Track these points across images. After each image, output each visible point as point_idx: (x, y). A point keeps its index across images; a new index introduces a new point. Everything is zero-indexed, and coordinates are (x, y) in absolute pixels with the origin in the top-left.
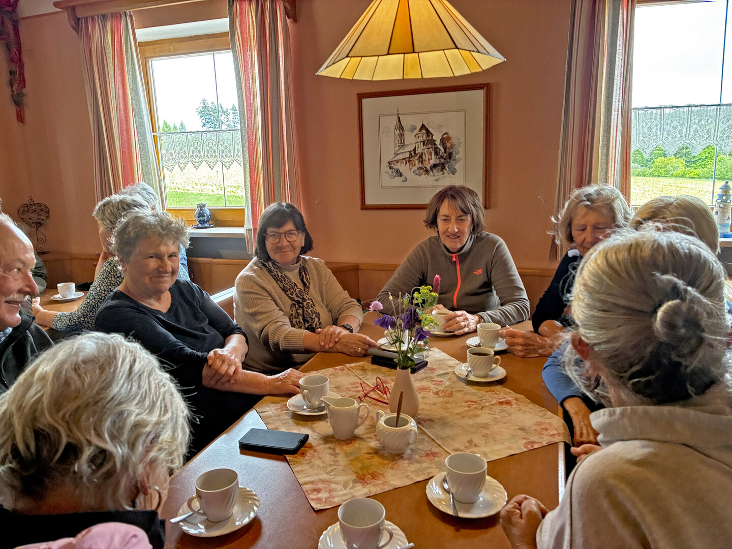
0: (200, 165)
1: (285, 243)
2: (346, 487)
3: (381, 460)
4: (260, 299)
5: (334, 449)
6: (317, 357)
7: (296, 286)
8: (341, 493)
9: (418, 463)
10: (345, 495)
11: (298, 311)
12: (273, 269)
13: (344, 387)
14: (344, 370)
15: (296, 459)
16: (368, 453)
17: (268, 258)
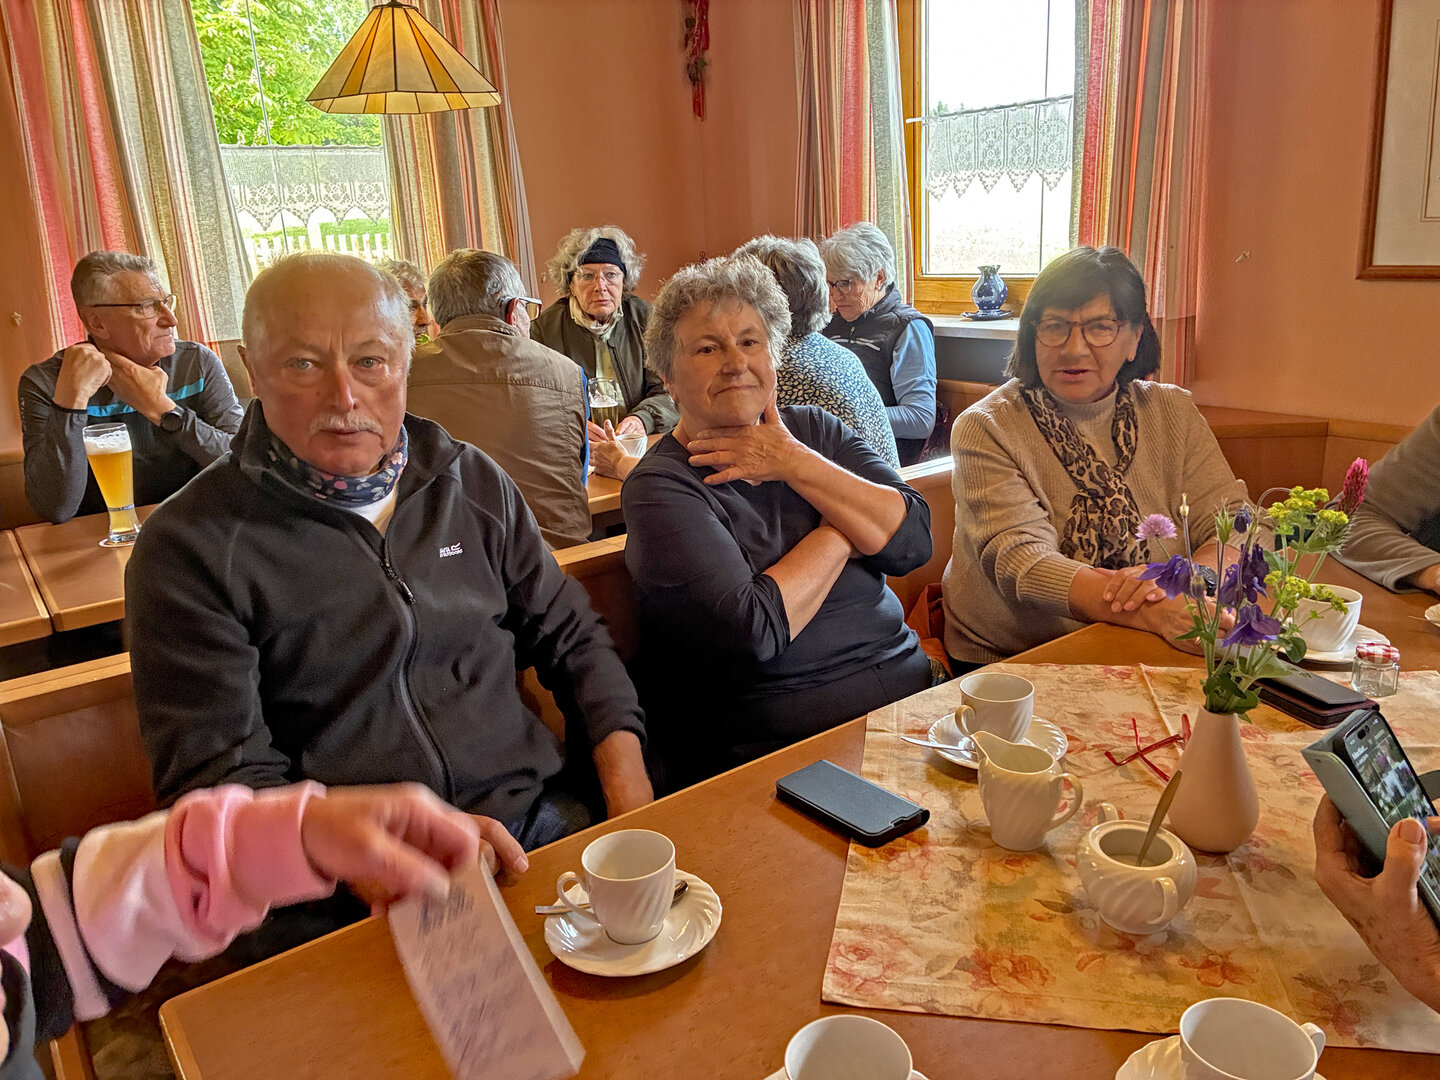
0: (996, 182)
1: (1080, 348)
2: (932, 971)
3: (1065, 933)
4: (994, 470)
5: (968, 865)
6: (1083, 634)
7: (1094, 454)
8: (910, 980)
9: (1166, 979)
10: (915, 988)
11: (1091, 516)
12: (1043, 407)
13: (1101, 720)
14: (1128, 676)
15: (865, 860)
16: (1046, 904)
17: (1036, 382)
